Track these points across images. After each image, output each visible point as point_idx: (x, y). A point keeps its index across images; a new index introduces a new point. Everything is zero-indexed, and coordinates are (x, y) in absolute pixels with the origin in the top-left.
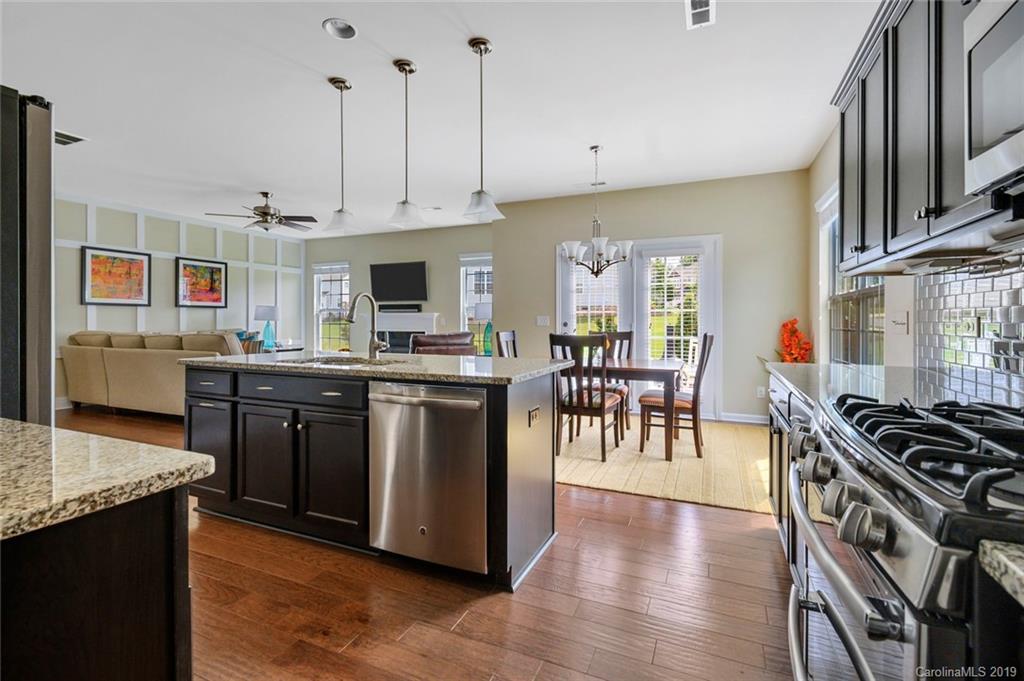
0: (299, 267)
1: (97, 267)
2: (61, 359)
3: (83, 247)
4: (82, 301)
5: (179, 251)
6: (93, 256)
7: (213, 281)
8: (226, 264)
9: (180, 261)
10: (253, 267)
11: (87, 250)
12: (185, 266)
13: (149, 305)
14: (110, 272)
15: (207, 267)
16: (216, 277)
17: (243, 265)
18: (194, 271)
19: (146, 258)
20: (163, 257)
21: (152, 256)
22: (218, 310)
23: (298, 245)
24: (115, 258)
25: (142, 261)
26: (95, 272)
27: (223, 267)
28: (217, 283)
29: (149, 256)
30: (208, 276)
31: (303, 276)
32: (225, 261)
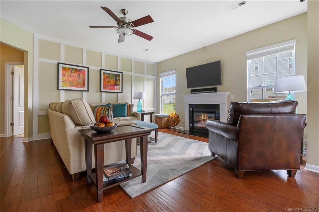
0: (154, 76)
1: (64, 72)
2: (47, 115)
3: (58, 63)
4: (58, 89)
5: (102, 67)
6: (62, 67)
7: (116, 81)
8: (122, 73)
9: (102, 71)
10: (134, 75)
11: (60, 64)
12: (104, 73)
13: (88, 91)
14: (70, 75)
15: (114, 74)
16: (118, 79)
17: (130, 74)
18: (108, 76)
19: (87, 69)
20: (95, 69)
21: (89, 68)
22: (119, 94)
23: (154, 65)
24: (73, 69)
25: (85, 70)
26: (64, 75)
27: (121, 74)
28: (118, 82)
29: (88, 68)
30: (114, 78)
31: (155, 80)
32: (122, 72)
